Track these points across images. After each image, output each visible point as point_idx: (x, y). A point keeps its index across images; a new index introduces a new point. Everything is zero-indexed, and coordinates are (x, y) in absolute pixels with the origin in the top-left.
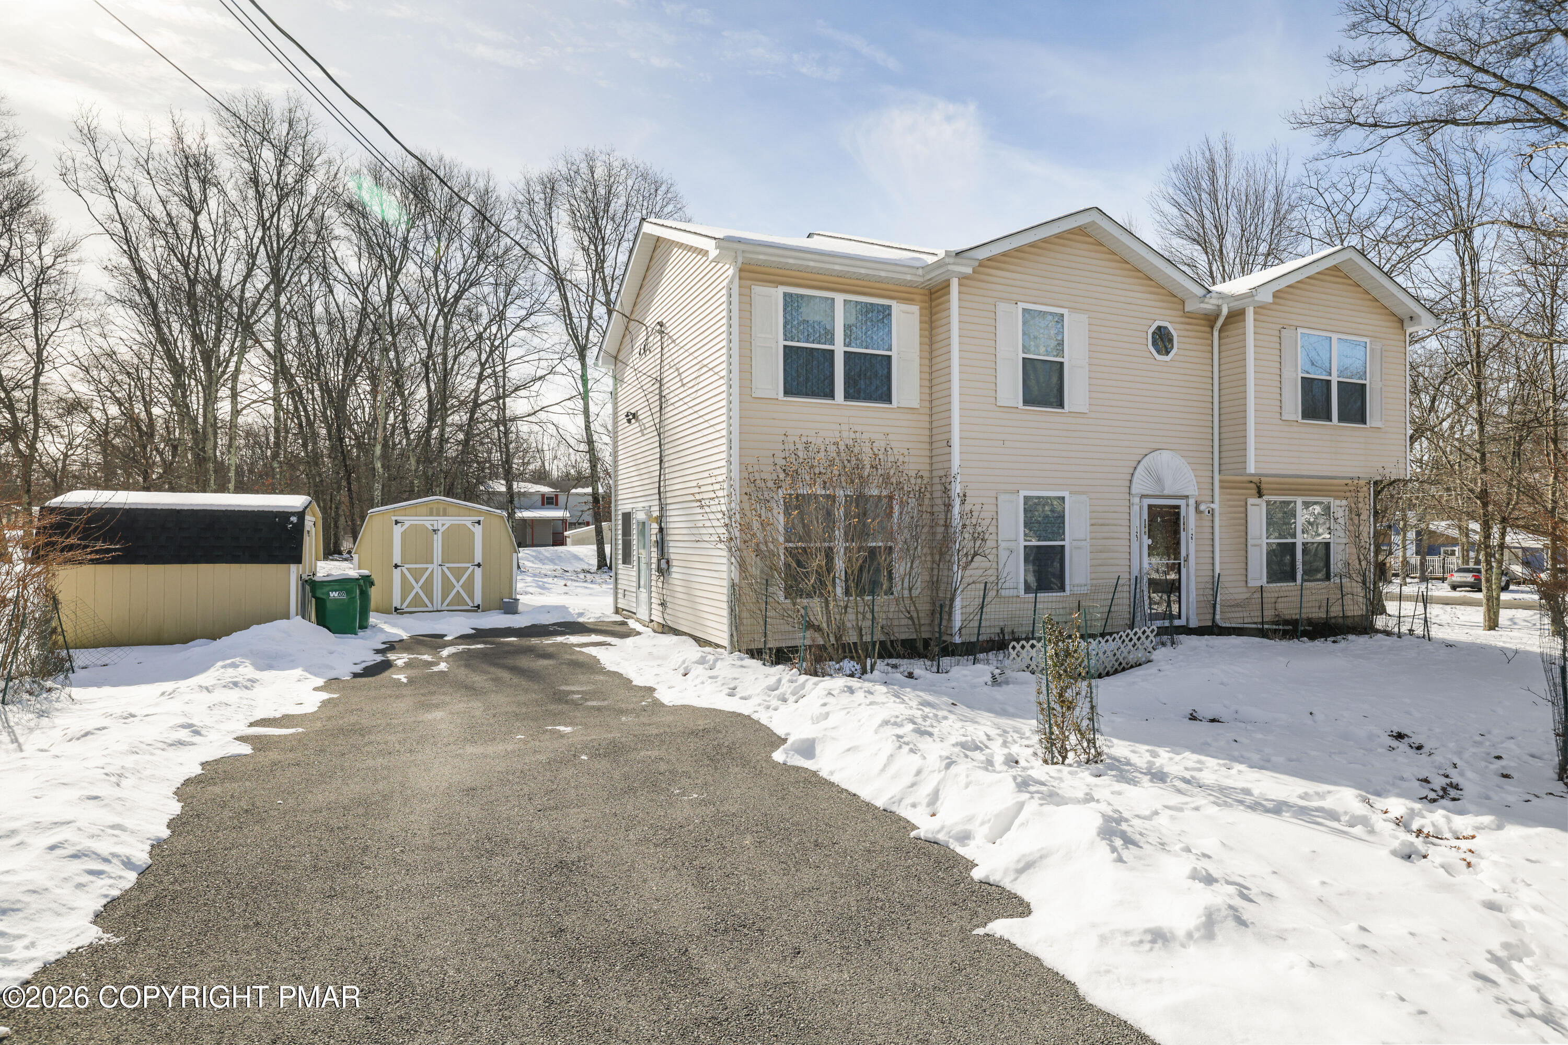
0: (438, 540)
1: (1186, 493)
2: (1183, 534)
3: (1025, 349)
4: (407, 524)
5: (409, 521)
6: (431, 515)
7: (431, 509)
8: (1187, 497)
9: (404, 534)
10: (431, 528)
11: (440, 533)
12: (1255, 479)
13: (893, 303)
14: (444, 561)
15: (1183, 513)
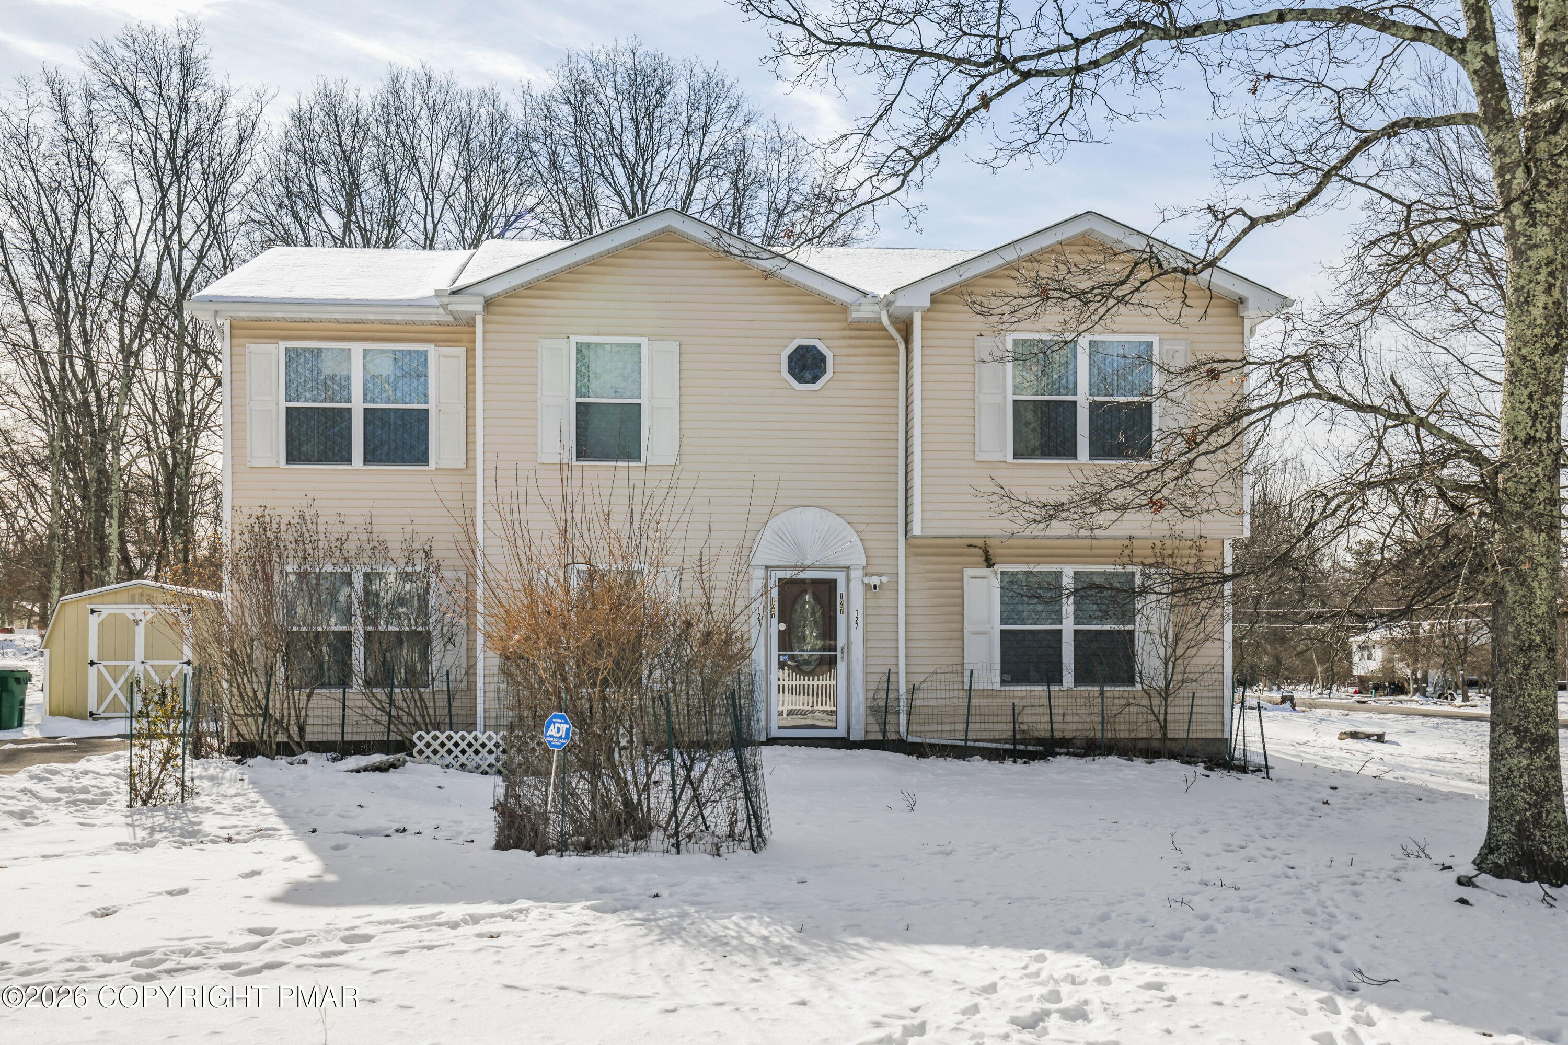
0: (140, 631)
1: (847, 563)
2: (841, 619)
3: (579, 394)
4: (105, 614)
5: (107, 610)
6: (133, 602)
7: (133, 596)
8: (848, 568)
9: (101, 625)
10: (132, 618)
11: (142, 624)
12: (980, 542)
13: (431, 348)
14: (148, 656)
15: (841, 588)
